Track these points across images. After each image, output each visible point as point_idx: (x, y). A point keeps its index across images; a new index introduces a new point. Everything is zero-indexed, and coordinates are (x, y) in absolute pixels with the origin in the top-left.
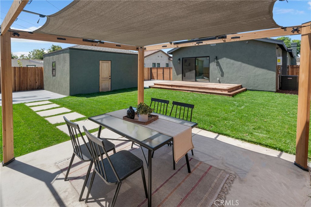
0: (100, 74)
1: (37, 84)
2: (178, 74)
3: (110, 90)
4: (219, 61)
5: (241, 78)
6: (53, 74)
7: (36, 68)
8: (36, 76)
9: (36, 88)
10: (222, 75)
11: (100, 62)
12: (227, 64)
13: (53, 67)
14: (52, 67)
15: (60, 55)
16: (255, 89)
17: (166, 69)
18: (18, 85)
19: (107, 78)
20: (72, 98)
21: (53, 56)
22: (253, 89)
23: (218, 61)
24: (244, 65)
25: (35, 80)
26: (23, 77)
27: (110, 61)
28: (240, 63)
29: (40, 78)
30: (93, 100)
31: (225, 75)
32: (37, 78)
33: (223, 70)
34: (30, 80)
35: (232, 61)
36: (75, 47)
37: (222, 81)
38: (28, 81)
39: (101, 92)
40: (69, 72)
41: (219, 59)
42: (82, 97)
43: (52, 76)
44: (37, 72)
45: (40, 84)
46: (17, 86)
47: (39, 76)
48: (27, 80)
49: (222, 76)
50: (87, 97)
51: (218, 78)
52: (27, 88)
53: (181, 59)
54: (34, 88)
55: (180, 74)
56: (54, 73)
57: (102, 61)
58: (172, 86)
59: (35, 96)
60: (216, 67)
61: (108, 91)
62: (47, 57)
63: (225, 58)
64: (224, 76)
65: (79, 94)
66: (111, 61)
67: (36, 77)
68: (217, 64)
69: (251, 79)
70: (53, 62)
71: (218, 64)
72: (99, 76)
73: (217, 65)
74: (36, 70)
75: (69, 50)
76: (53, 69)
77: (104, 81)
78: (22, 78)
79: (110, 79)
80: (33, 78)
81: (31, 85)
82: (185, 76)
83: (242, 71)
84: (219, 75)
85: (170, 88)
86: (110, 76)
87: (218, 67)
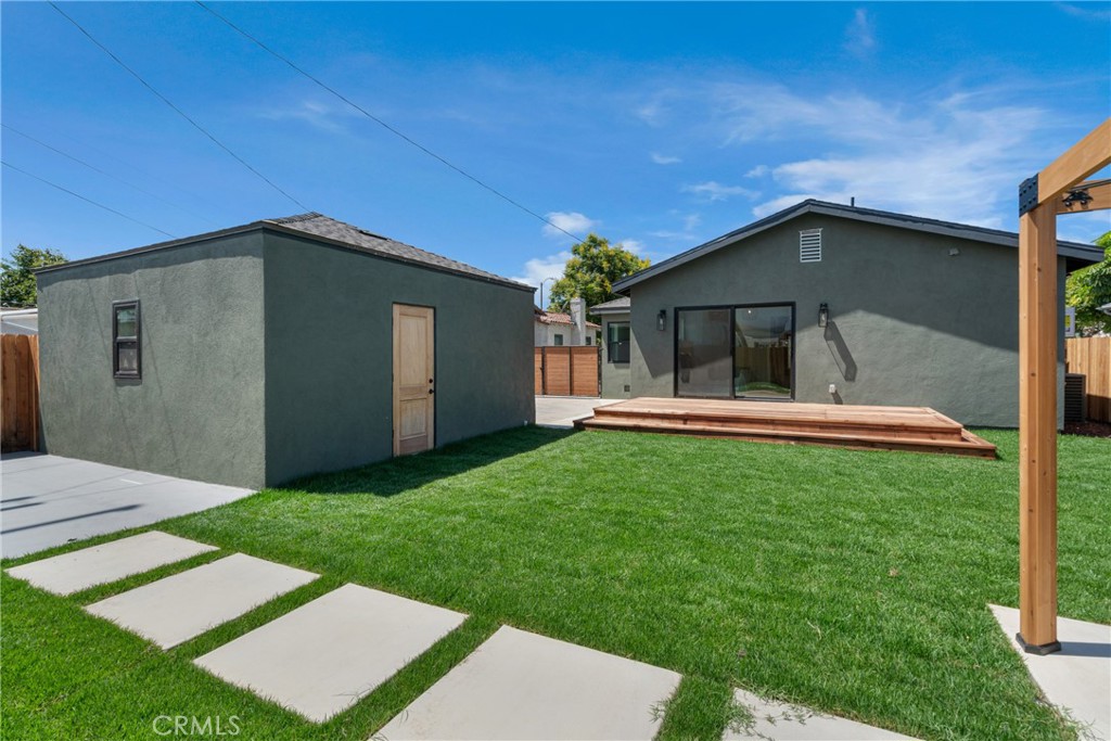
0: (396, 372)
2: (655, 373)
3: (431, 446)
4: (839, 322)
5: (925, 382)
6: (116, 367)
10: (851, 373)
11: (397, 309)
12: (870, 332)
13: (116, 334)
14: (110, 331)
16: (984, 423)
17: (556, 353)
19: (419, 389)
21: (120, 276)
22: (975, 424)
23: (834, 320)
24: (937, 336)
27: (431, 311)
28: (920, 329)
31: (862, 374)
33: (854, 356)
35: (889, 323)
37: (846, 396)
39: (404, 457)
41: (835, 315)
43: (109, 381)
49: (849, 376)
51: (832, 386)
53: (670, 314)
55: (664, 372)
56: (124, 364)
57: (403, 308)
58: (686, 418)
59: (23, 502)
60: (824, 344)
61: (425, 448)
62: (68, 282)
63: (860, 314)
64: (857, 378)
65: (315, 477)
66: (435, 309)
68: (829, 333)
69: (966, 388)
70: (118, 309)
71: (832, 334)
72: (392, 379)
73: (825, 336)
76: (118, 346)
77: (409, 405)
79: (431, 392)
82: (686, 380)
83: (929, 360)
84: (838, 375)
85: (680, 426)
86: (431, 381)
87: (832, 343)
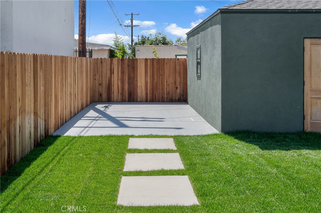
0: (307, 79)
1: (178, 91)
6: (197, 73)
7: (177, 61)
8: (177, 75)
9: (177, 99)
11: (307, 42)
13: (197, 59)
15: (207, 30)
18: (150, 90)
20: (225, 141)
25: (175, 83)
26: (157, 77)
29: (182, 80)
30: (278, 167)
32: (178, 79)
34: (167, 82)
36: (235, 8)
38: (164, 84)
39: (310, 133)
40: (220, 71)
42: (250, 142)
43: (196, 78)
44: (178, 68)
45: (183, 91)
46: (148, 92)
47: (182, 75)
48: (163, 82)
50: (263, 148)
52: (162, 98)
54: (174, 99)
56: (198, 71)
57: (314, 41)
59: (161, 120)
62: (191, 38)
65: (244, 132)
67: (177, 77)
70: (197, 49)
72: (304, 85)
74: (177, 64)
75: (220, 15)
76: (198, 63)
77: (319, 101)
78: (156, 80)
80: (171, 80)
81: (169, 93)
